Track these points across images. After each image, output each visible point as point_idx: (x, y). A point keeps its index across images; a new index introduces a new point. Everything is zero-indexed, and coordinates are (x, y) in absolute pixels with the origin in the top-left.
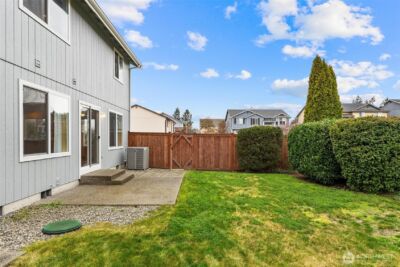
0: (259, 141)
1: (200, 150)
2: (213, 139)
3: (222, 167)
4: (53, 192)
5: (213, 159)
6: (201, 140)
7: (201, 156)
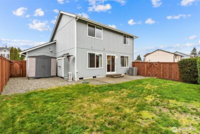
0: (190, 66)
1: (161, 70)
2: (168, 65)
3: (173, 78)
4: (97, 77)
5: (168, 74)
6: (161, 65)
7: (161, 73)
